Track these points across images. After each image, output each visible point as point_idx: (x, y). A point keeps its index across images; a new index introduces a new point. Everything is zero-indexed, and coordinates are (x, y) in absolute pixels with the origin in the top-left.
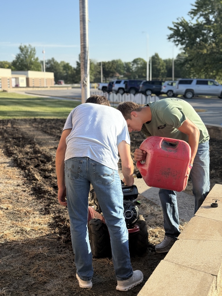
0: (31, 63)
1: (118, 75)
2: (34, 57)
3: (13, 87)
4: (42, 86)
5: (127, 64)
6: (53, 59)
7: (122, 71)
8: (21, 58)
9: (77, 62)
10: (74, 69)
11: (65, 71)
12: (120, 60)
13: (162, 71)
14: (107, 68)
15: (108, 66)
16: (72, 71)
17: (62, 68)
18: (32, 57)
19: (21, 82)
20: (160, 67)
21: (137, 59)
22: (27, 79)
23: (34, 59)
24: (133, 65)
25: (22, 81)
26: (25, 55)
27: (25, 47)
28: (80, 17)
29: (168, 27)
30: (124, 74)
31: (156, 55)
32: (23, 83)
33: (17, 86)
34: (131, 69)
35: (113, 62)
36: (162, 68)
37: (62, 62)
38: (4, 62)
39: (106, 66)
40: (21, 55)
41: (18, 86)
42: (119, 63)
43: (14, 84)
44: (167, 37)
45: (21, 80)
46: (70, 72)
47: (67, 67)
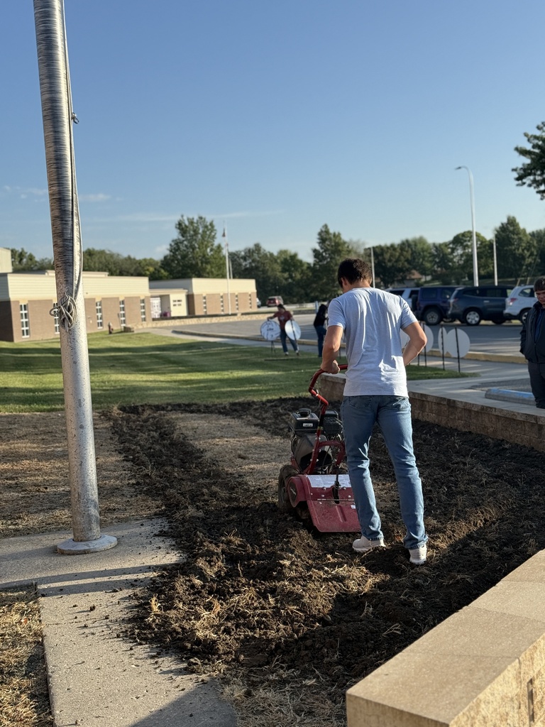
0: (206, 260)
1: (416, 275)
2: (212, 245)
3: (154, 320)
4: (226, 312)
5: (438, 248)
6: (258, 247)
7: (428, 265)
8: (182, 248)
9: (315, 251)
10: (309, 267)
11: (286, 275)
12: (421, 240)
13: (529, 260)
14: (390, 261)
15: (391, 255)
16: (302, 272)
17: (278, 268)
18: (207, 247)
19: (174, 305)
20: (523, 250)
21: (463, 235)
22: (190, 299)
23: (211, 250)
24: (453, 250)
25: (177, 303)
26: (190, 242)
27: (191, 222)
28: (44, 104)
29: (517, 149)
30: (433, 273)
31: (512, 222)
32: (179, 310)
33: (165, 316)
34: (451, 260)
35: (406, 245)
36: (527, 253)
37: (282, 252)
38: (145, 260)
39: (387, 256)
40: (182, 242)
41: (168, 315)
42: (419, 247)
43: (156, 312)
44: (516, 175)
45: (175, 301)
46: (298, 276)
47: (290, 262)
